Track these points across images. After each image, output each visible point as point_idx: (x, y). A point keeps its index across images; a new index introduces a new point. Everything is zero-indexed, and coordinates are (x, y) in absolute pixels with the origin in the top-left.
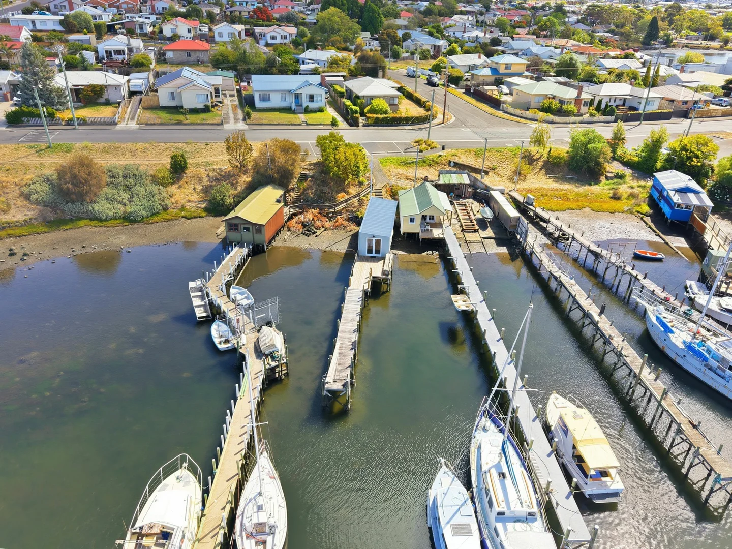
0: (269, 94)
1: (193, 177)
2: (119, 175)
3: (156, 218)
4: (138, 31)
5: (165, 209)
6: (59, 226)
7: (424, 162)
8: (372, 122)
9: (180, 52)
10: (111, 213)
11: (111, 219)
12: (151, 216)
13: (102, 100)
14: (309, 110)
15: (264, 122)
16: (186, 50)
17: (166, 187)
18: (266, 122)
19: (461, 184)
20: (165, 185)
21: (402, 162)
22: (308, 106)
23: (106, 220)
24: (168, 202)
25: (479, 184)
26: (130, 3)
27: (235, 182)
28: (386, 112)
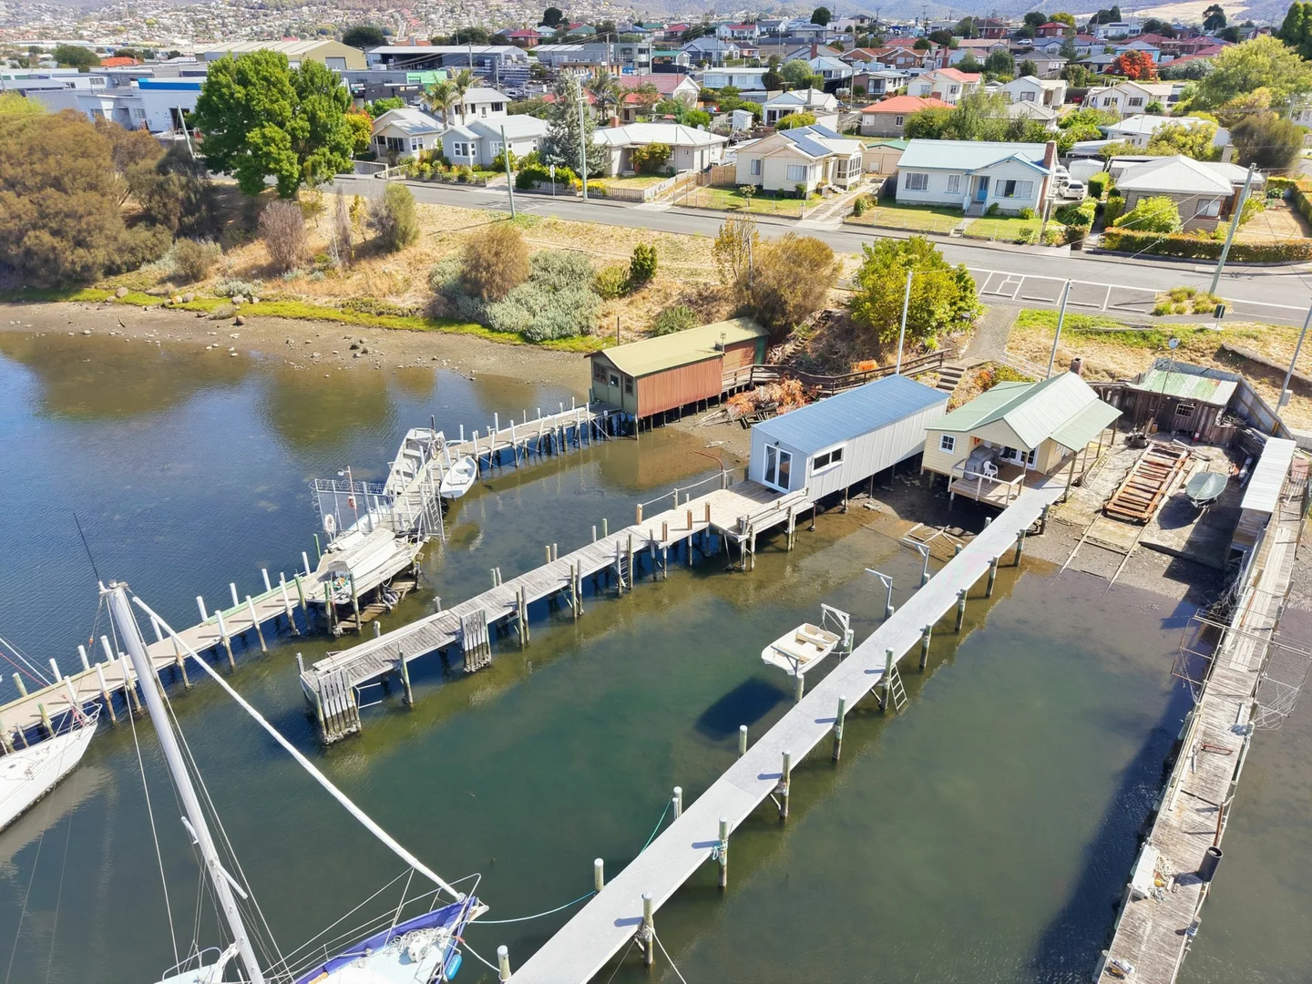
0: (926, 176)
1: (659, 291)
2: (553, 269)
3: (563, 344)
4: (871, 90)
5: (585, 332)
6: (439, 326)
7: (1144, 337)
8: (1114, 246)
9: (888, 117)
10: (508, 322)
11: (505, 331)
12: (557, 339)
13: (663, 169)
14: (998, 212)
15: (876, 223)
16: (896, 114)
17: (605, 299)
18: (882, 223)
19: (1196, 402)
20: (606, 296)
21: (1077, 327)
22: (996, 205)
23: (499, 331)
24: (593, 324)
25: (1262, 415)
26: (910, 55)
27: (714, 310)
28: (1166, 228)
